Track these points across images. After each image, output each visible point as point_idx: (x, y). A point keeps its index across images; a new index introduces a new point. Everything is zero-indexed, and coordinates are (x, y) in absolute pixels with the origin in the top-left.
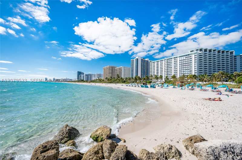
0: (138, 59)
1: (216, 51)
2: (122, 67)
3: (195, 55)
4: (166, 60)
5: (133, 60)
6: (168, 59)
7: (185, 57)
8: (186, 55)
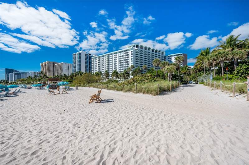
0: (80, 53)
1: (150, 50)
2: (62, 63)
3: (132, 51)
4: (107, 56)
5: (75, 55)
6: (109, 55)
7: (123, 53)
8: (124, 51)
